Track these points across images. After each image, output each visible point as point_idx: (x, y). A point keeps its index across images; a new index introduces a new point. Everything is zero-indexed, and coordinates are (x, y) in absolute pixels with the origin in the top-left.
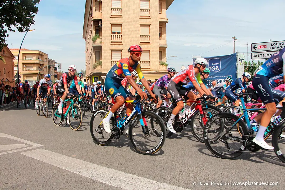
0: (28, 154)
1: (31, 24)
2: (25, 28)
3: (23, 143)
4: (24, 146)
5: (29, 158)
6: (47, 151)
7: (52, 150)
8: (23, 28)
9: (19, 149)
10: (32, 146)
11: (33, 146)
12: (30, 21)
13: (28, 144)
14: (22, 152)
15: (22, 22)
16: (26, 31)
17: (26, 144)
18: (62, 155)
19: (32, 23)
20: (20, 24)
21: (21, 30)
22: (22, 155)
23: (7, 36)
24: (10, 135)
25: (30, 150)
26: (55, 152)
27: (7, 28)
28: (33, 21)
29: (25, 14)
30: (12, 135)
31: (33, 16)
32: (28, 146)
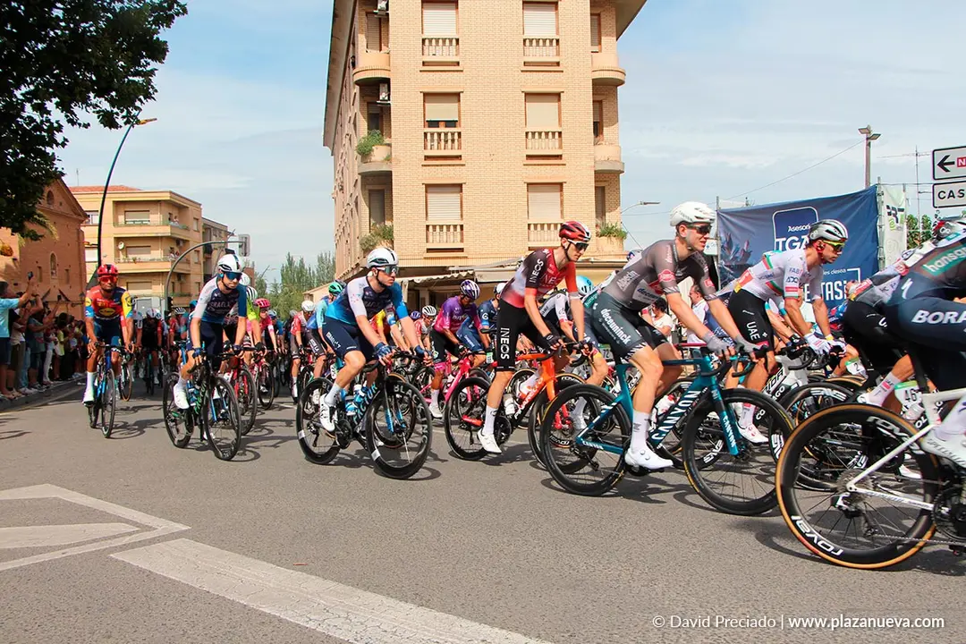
0: (134, 559)
1: (144, 101)
2: (125, 113)
3: (120, 520)
4: (124, 528)
5: (141, 571)
6: (205, 545)
7: (221, 542)
8: (117, 114)
9: (105, 539)
10: (150, 528)
11: (155, 529)
12: (139, 88)
13: (135, 524)
14: (115, 549)
15: (114, 94)
16: (126, 123)
17: (127, 521)
18: (258, 562)
19: (148, 96)
20: (106, 99)
21: (108, 120)
22: (117, 561)
23: (63, 145)
24: (73, 490)
25: (144, 545)
26: (230, 550)
27: (63, 114)
28: (151, 90)
29: (122, 67)
30: (78, 491)
31: (152, 72)
32: (136, 529)
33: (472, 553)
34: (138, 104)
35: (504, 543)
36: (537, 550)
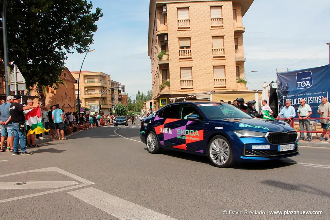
0: (75, 194)
1: (90, 44)
2: (84, 49)
3: (74, 180)
4: (74, 183)
5: (76, 198)
6: (99, 190)
7: (104, 189)
8: (82, 48)
9: (67, 186)
10: (81, 183)
11: (84, 183)
12: (88, 40)
13: (78, 181)
14: (69, 191)
15: (81, 42)
16: (85, 51)
17: (76, 181)
18: (114, 196)
19: (91, 42)
20: (79, 44)
21: (79, 51)
22: (69, 194)
23: (66, 59)
24: (62, 169)
25: (79, 189)
26: (106, 192)
27: (66, 50)
28: (92, 41)
29: (83, 34)
30: (63, 169)
31: (92, 35)
32: (78, 183)
33: (187, 195)
34: (88, 45)
35: (198, 191)
36: (210, 194)
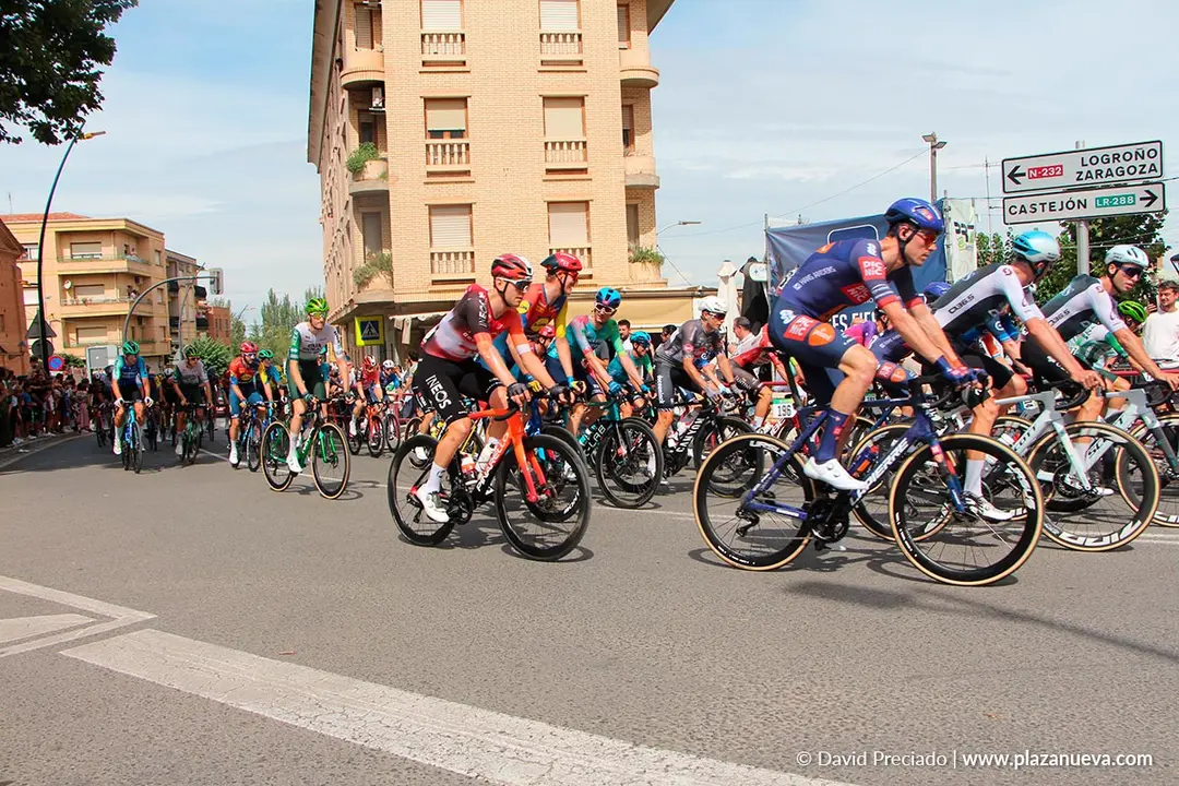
0: (93, 656)
3: (72, 610)
4: (77, 619)
5: (99, 669)
6: (175, 636)
9: (53, 633)
10: (110, 619)
13: (90, 614)
14: (66, 645)
17: (81, 612)
18: (238, 652)
22: (68, 658)
24: (13, 576)
25: (101, 639)
32: (92, 620)
